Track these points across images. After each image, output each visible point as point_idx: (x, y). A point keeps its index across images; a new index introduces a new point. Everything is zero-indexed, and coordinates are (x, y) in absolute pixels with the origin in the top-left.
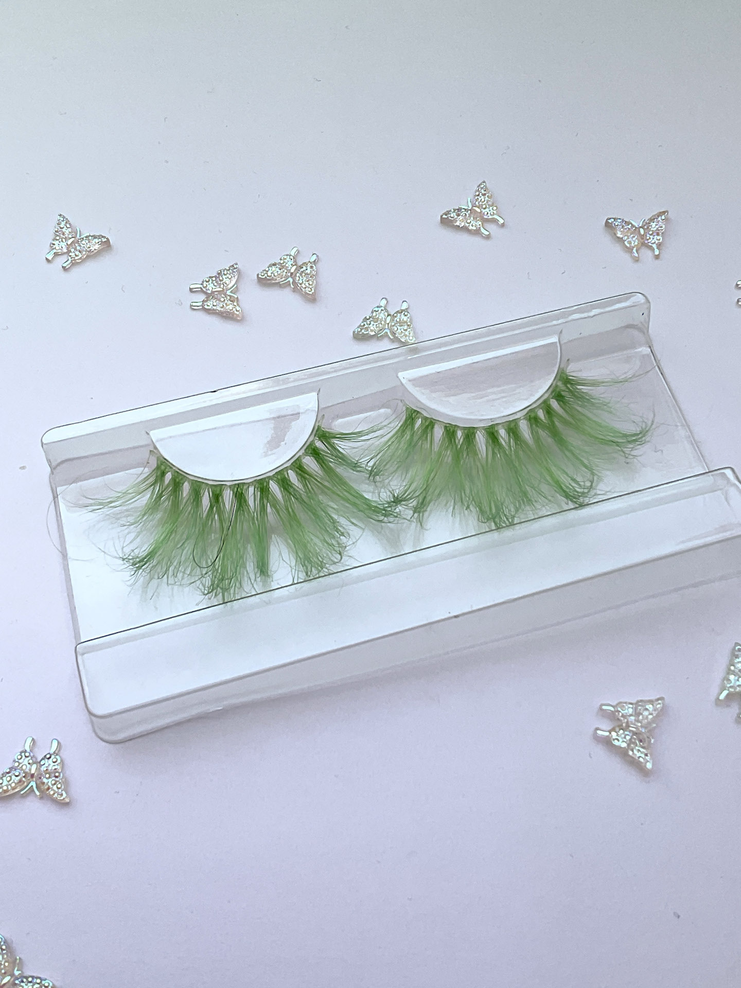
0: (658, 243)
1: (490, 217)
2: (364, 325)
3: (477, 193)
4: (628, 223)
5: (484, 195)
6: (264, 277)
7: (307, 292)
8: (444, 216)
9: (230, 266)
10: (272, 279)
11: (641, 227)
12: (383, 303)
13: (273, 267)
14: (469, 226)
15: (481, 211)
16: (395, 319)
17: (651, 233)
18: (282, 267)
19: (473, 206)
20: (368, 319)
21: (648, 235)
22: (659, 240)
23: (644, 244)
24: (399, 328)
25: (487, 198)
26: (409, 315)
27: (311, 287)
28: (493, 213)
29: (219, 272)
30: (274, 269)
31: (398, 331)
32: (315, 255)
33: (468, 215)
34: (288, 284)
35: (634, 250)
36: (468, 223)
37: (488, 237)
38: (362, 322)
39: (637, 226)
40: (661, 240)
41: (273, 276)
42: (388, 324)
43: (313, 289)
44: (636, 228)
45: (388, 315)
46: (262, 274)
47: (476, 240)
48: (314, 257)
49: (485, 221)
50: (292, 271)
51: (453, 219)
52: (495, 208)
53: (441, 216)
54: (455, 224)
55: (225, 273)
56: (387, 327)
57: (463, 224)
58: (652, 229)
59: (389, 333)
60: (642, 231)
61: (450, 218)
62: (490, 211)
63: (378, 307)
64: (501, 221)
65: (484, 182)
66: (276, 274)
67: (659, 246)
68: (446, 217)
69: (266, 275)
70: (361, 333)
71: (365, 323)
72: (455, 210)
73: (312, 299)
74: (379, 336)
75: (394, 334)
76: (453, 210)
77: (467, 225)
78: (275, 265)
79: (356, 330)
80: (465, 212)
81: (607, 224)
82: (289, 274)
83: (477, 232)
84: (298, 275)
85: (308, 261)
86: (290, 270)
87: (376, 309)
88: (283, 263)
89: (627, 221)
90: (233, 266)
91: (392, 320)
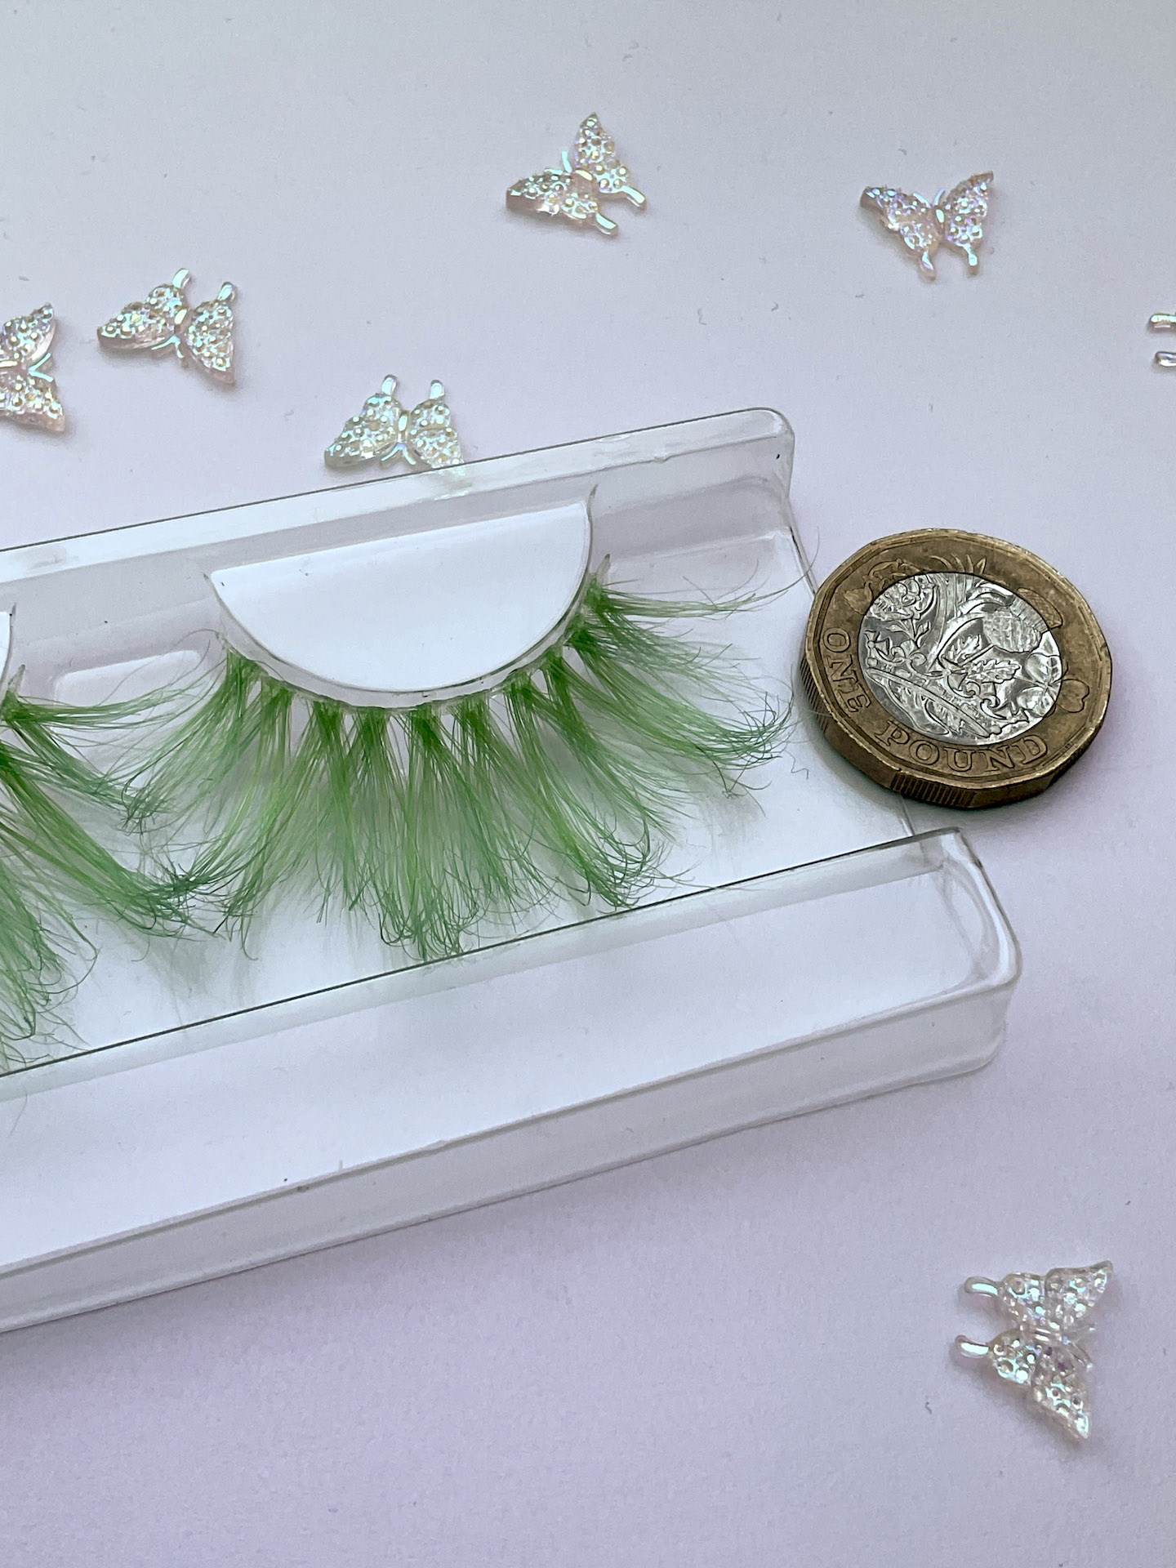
0: (975, 240)
1: (615, 191)
2: (349, 437)
3: (582, 140)
4: (909, 199)
5: (597, 143)
6: (113, 335)
7: (215, 366)
8: (514, 193)
9: (35, 312)
10: (134, 340)
11: (937, 207)
12: (388, 387)
13: (134, 312)
14: (570, 212)
15: (594, 179)
16: (419, 421)
17: (958, 219)
18: (153, 311)
19: (574, 169)
20: (356, 424)
21: (953, 225)
22: (977, 234)
23: (946, 244)
24: (428, 440)
25: (603, 150)
26: (447, 412)
27: (222, 355)
28: (620, 181)
29: (9, 324)
30: (135, 315)
31: (425, 448)
32: (227, 286)
33: (565, 188)
34: (170, 352)
35: (925, 258)
36: (567, 206)
37: (614, 235)
38: (344, 431)
39: (928, 206)
40: (980, 236)
41: (134, 332)
42: (403, 432)
43: (228, 360)
44: (927, 209)
45: (403, 413)
46: (110, 329)
47: (588, 241)
48: (226, 293)
49: (605, 200)
50: (179, 320)
51: (534, 198)
52: (623, 171)
53: (508, 193)
54: (540, 210)
55: (24, 326)
56: (399, 440)
57: (556, 209)
58: (961, 212)
59: (406, 454)
60: (940, 215)
61: (527, 196)
62: (612, 176)
63: (377, 395)
64: (640, 199)
65: (594, 116)
66: (141, 328)
67: (977, 247)
68: (519, 194)
69: (118, 331)
70: (342, 455)
71: (351, 432)
72: (536, 178)
73: (227, 383)
74: (383, 459)
75: (416, 454)
76: (532, 179)
77: (566, 209)
78: (136, 307)
79: (332, 449)
80: (559, 183)
81: (866, 203)
82: (172, 328)
83: (588, 226)
84: (192, 329)
85: (214, 299)
86: (173, 318)
87: (374, 401)
88: (157, 304)
89: (908, 194)
90: (40, 311)
91: (411, 424)
